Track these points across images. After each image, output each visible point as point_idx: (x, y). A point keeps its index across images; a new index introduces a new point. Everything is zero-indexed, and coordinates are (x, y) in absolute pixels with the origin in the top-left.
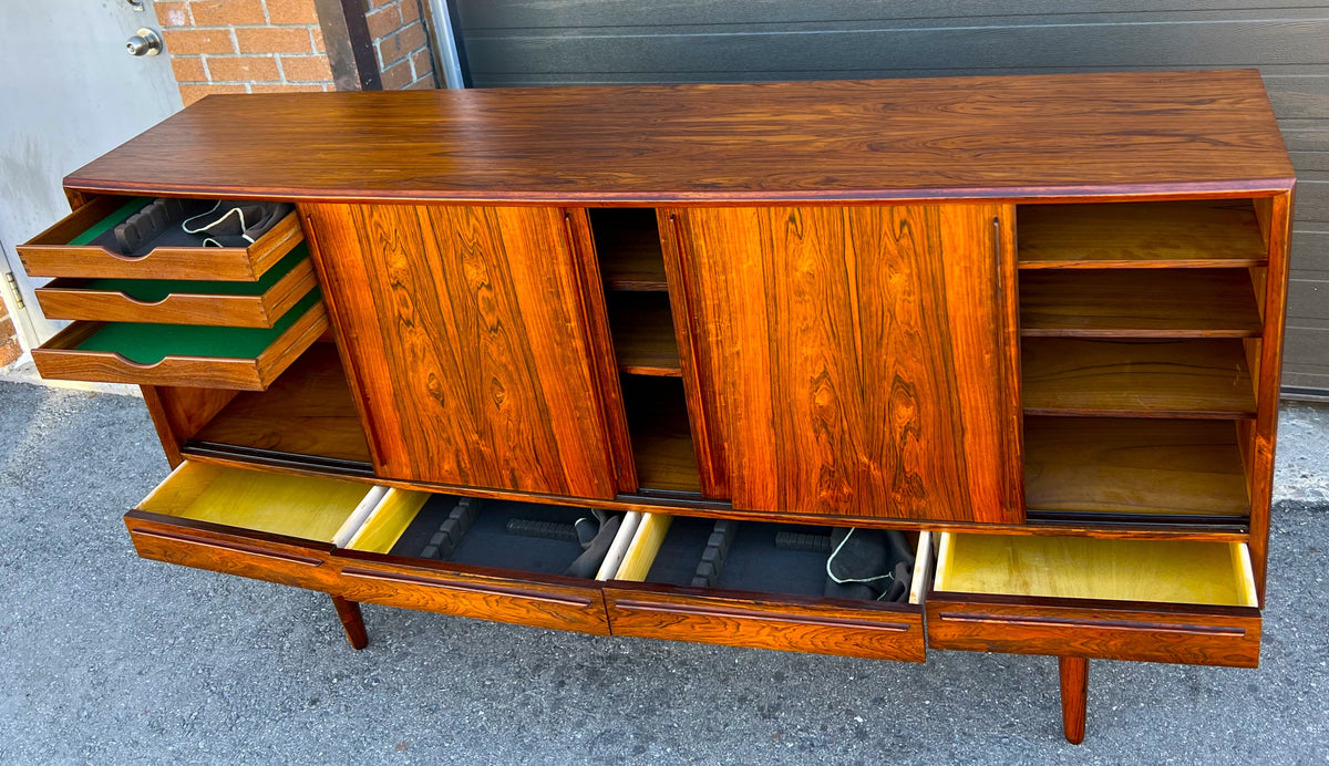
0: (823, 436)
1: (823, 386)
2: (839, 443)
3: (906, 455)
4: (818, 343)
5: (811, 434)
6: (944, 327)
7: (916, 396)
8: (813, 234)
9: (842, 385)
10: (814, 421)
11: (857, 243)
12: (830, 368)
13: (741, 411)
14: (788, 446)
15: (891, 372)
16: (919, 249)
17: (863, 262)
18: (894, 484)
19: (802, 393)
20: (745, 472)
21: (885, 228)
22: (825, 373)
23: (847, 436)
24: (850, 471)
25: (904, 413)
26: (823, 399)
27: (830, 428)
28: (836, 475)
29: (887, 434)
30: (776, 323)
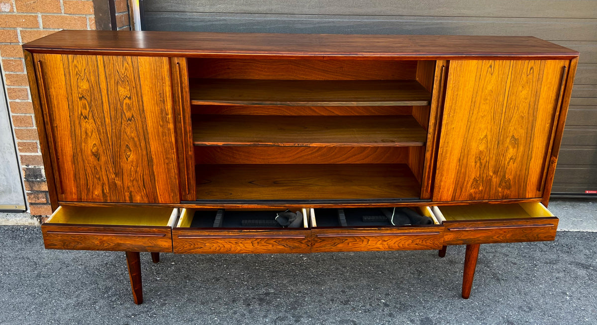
0: (478, 164)
1: (484, 141)
2: (483, 167)
3: (507, 171)
4: (487, 122)
5: (473, 164)
6: (535, 113)
7: (518, 144)
8: (497, 73)
9: (491, 141)
10: (476, 158)
11: (513, 77)
12: (488, 133)
13: (448, 155)
14: (463, 170)
15: (511, 134)
16: (534, 80)
17: (513, 85)
18: (500, 184)
19: (474, 145)
20: (442, 184)
21: (524, 70)
22: (486, 136)
23: (487, 164)
24: (484, 179)
25: (511, 152)
26: (482, 148)
27: (481, 161)
28: (479, 182)
29: (503, 162)
30: (473, 114)
